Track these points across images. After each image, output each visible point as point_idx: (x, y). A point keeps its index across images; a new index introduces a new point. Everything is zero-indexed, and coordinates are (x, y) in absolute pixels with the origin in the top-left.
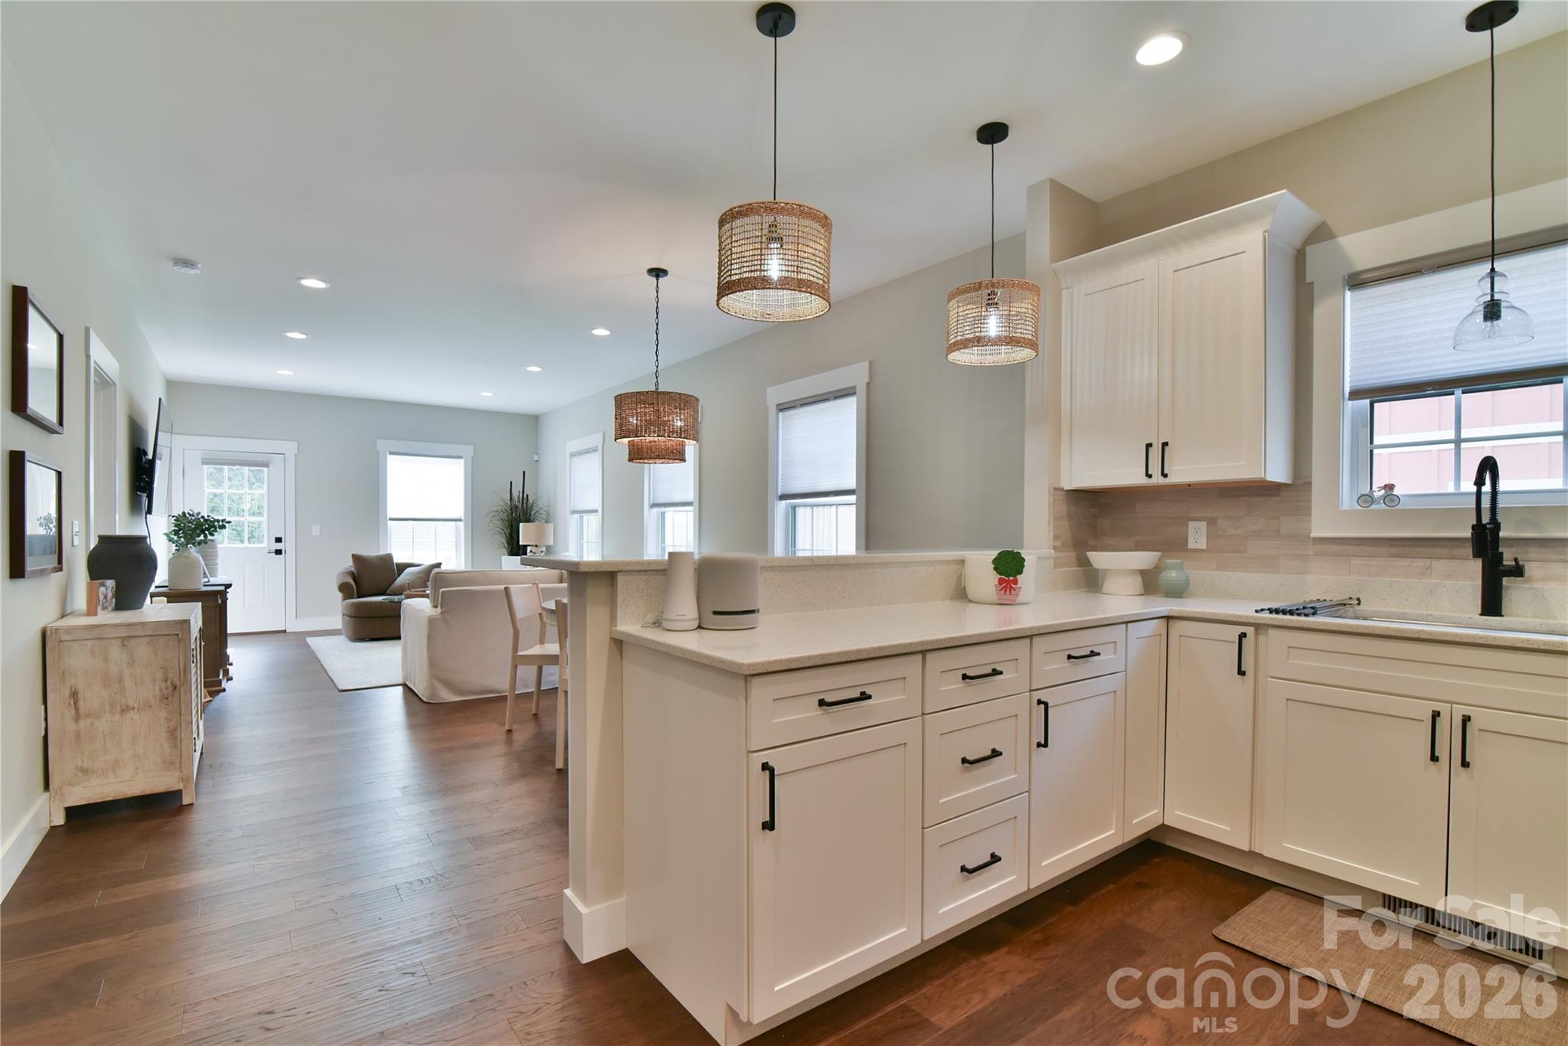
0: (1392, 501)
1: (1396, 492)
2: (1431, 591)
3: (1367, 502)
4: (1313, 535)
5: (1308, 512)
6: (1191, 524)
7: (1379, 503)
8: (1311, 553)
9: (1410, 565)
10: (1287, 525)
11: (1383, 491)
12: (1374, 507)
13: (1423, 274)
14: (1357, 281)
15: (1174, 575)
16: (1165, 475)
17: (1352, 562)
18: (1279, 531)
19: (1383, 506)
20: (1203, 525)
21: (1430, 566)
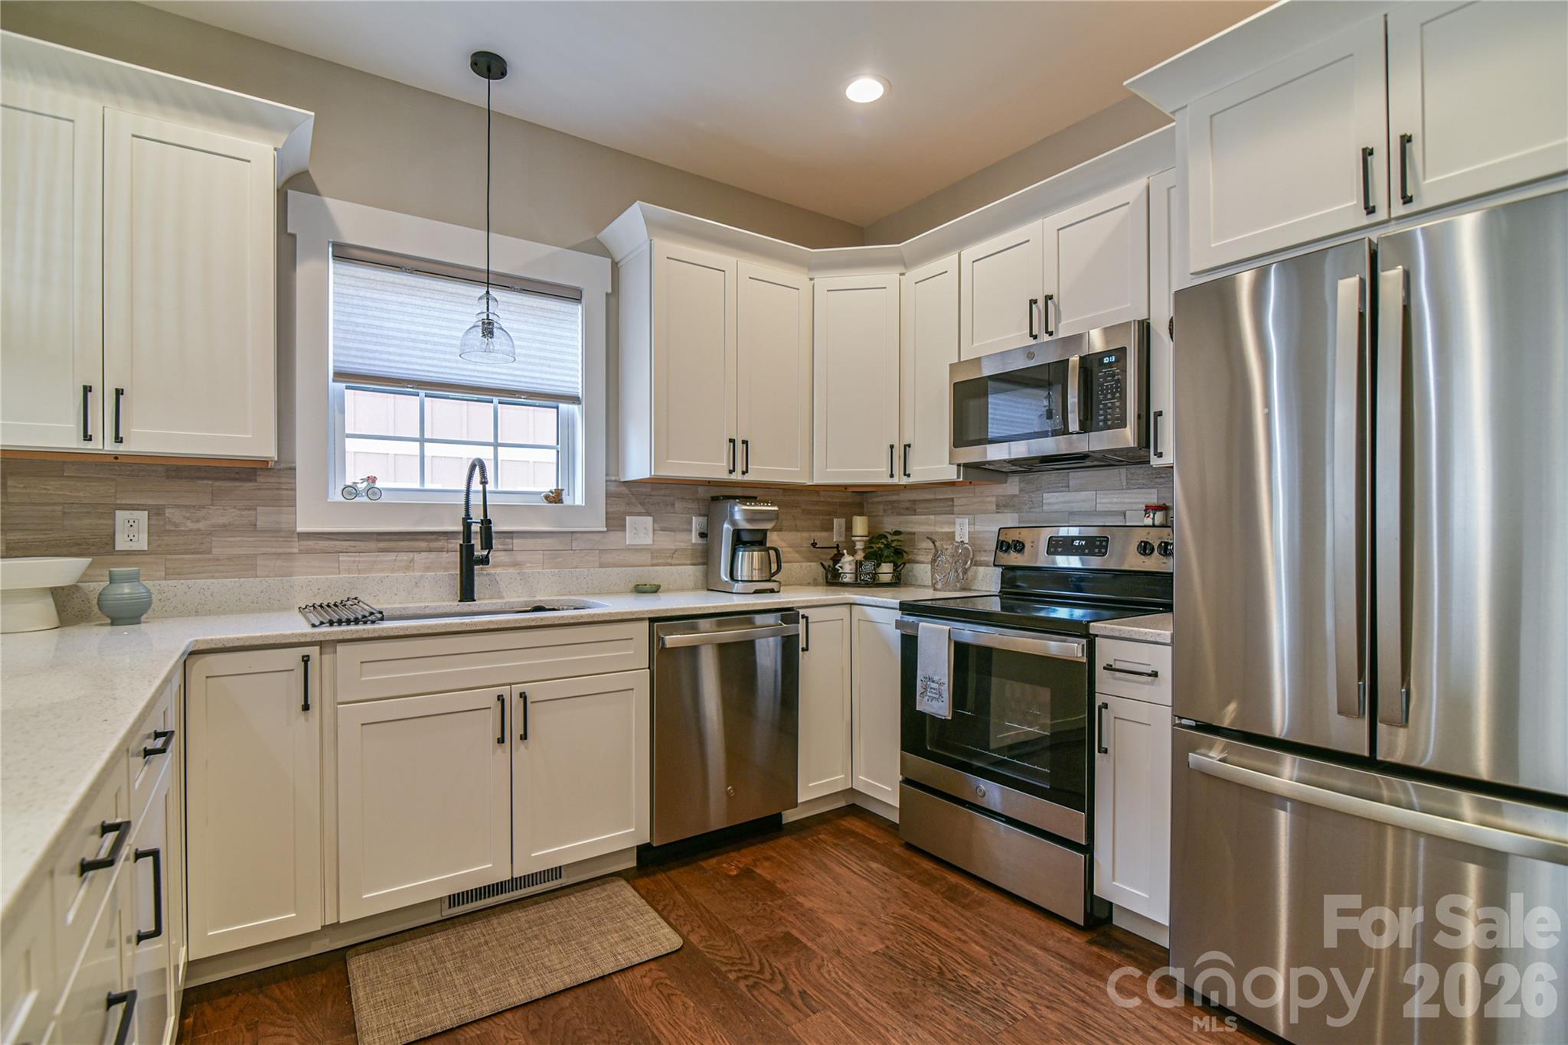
0: (374, 494)
1: (378, 485)
2: (417, 583)
3: (351, 494)
4: (299, 529)
5: (292, 502)
6: (120, 515)
7: (362, 496)
8: (296, 550)
9: (395, 560)
10: (265, 517)
11: (365, 484)
12: (357, 499)
13: (403, 272)
14: (344, 254)
15: (127, 591)
16: (118, 439)
17: (341, 559)
18: (256, 525)
19: (365, 499)
20: (143, 516)
21: (413, 559)
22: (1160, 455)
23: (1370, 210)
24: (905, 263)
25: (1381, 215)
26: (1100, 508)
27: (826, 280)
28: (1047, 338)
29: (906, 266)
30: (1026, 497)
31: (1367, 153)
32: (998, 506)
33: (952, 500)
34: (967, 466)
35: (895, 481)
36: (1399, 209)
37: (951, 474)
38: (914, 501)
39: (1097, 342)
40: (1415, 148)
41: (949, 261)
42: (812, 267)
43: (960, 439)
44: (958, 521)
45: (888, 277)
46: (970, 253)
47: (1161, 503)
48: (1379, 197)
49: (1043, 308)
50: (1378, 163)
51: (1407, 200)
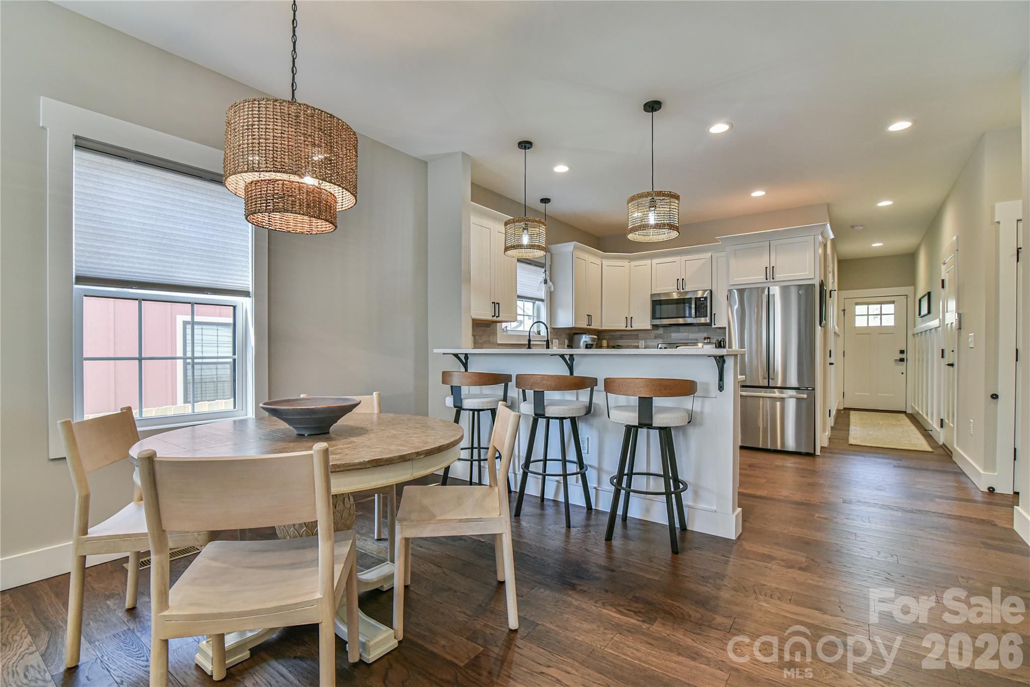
4: (498, 342)
5: (496, 334)
18: (490, 341)
22: (715, 325)
23: (767, 279)
24: (631, 259)
25: (768, 280)
26: (690, 338)
27: (606, 263)
28: (682, 291)
29: (630, 260)
30: (665, 334)
31: (766, 268)
32: (655, 337)
33: (638, 335)
34: (653, 325)
35: (627, 329)
36: (772, 280)
37: (649, 327)
38: (622, 335)
39: (700, 294)
40: (774, 268)
41: (648, 262)
42: (603, 257)
43: (654, 317)
44: (640, 342)
45: (625, 263)
46: (655, 261)
47: (708, 336)
48: (768, 277)
49: (680, 283)
50: (768, 269)
51: (773, 279)
